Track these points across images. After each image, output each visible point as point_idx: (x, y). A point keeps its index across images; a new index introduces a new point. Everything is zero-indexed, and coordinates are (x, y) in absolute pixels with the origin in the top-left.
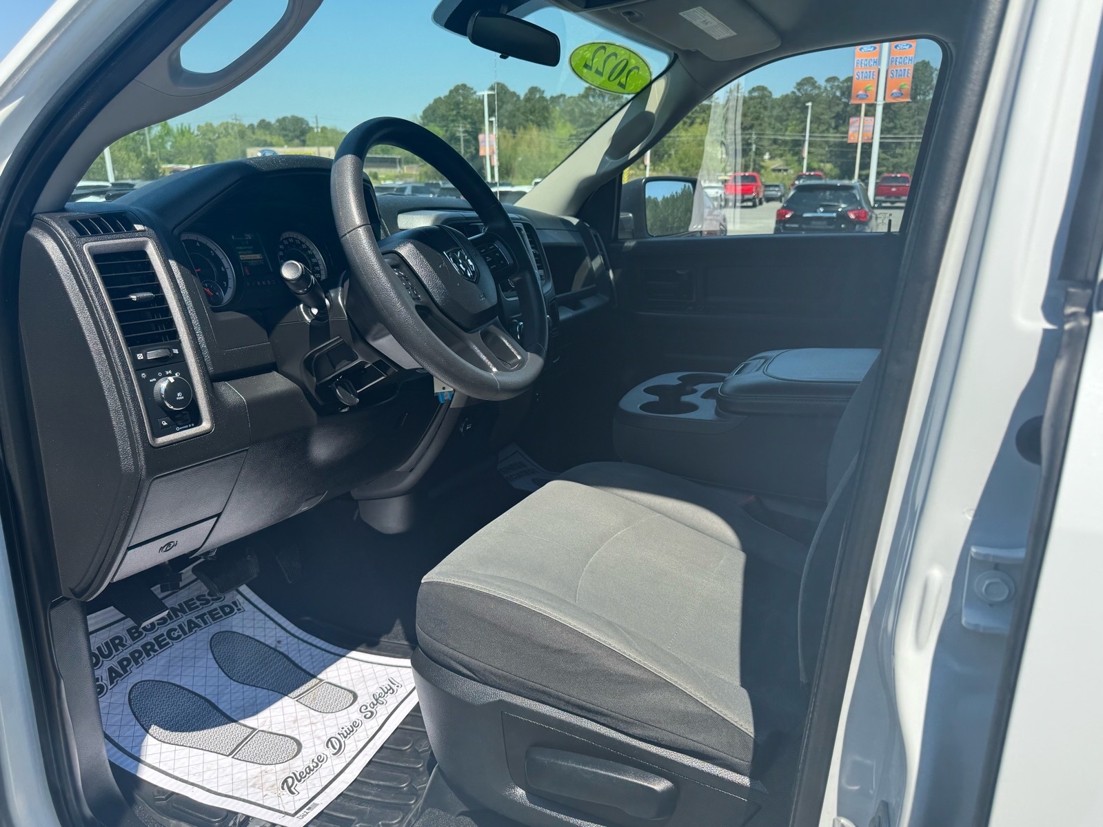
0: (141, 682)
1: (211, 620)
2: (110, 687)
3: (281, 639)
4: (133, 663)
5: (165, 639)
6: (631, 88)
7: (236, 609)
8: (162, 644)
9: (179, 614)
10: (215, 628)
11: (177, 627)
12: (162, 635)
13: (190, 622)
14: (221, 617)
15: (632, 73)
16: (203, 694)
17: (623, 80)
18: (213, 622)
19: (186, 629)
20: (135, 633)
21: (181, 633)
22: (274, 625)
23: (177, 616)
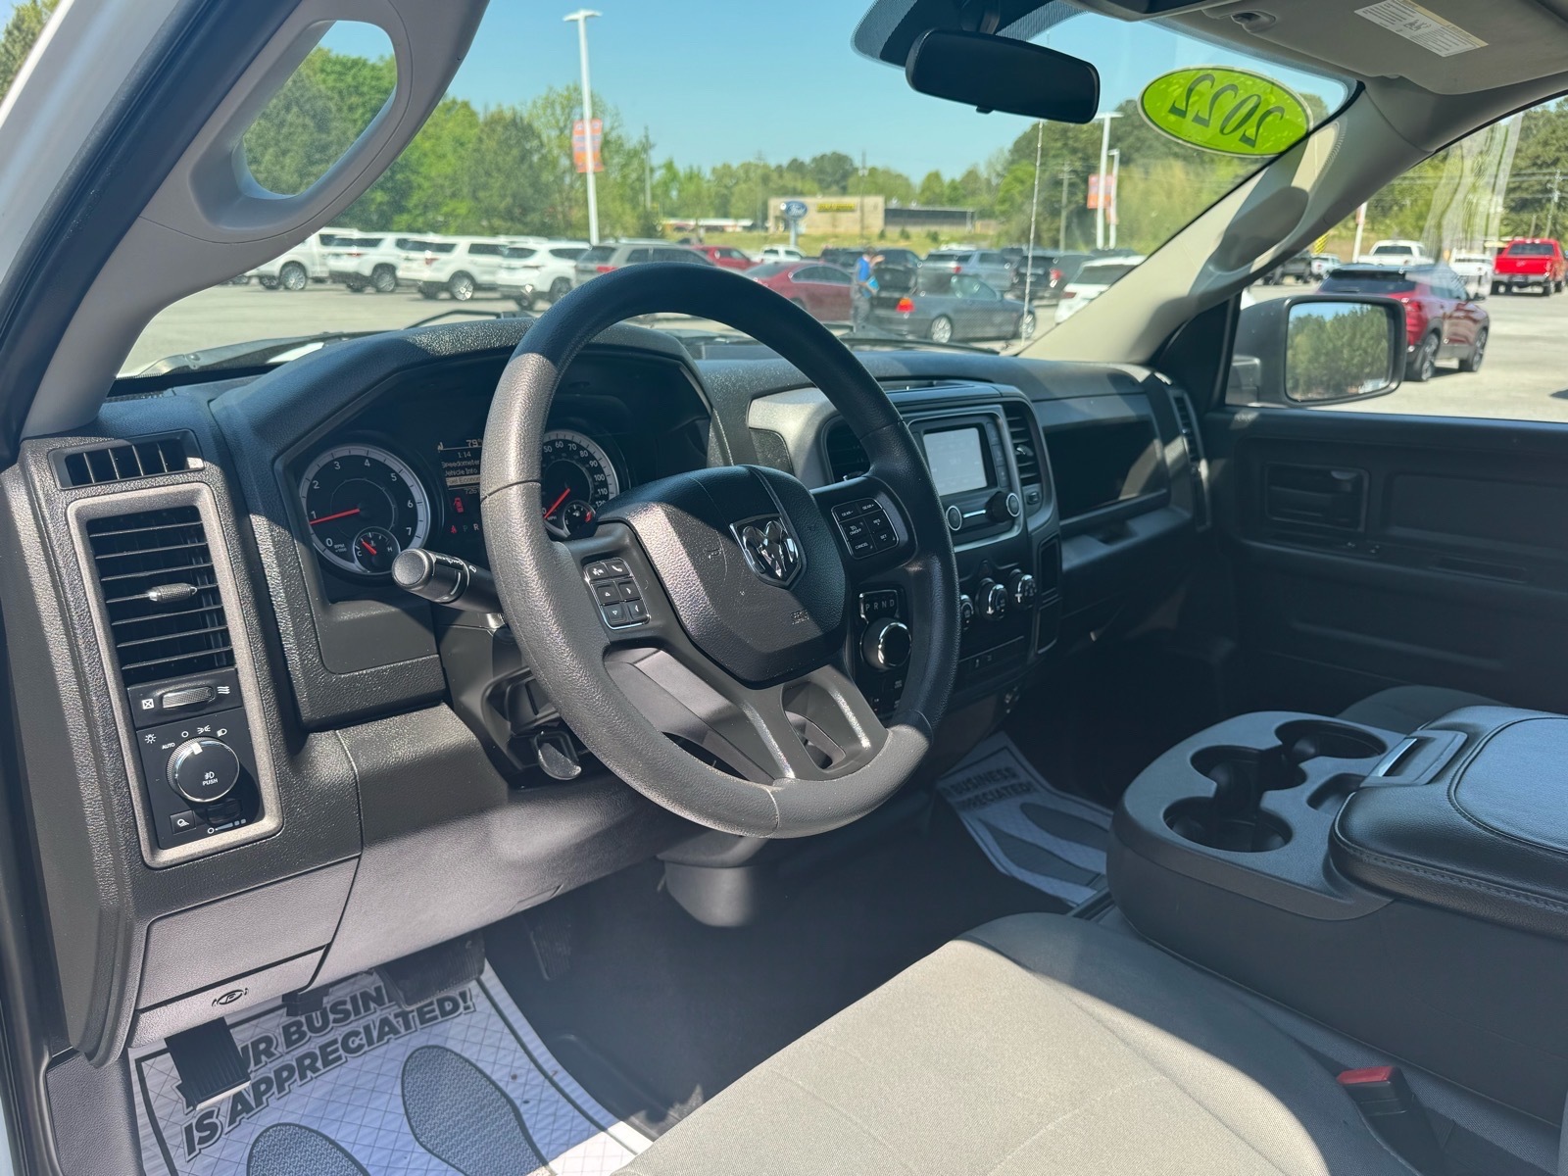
0: (277, 1125)
1: (418, 1022)
2: (226, 1130)
3: (518, 1072)
4: (275, 1089)
5: (337, 1050)
6: (1268, 145)
7: (462, 1005)
8: (331, 1058)
9: (372, 1005)
10: (419, 1039)
11: (362, 1030)
12: (335, 1042)
13: (385, 1022)
14: (435, 1018)
15: (1270, 118)
16: (364, 1163)
17: (1251, 132)
18: (419, 1026)
19: (375, 1034)
20: (294, 1033)
21: (364, 1041)
22: (515, 1045)
23: (367, 1009)
